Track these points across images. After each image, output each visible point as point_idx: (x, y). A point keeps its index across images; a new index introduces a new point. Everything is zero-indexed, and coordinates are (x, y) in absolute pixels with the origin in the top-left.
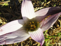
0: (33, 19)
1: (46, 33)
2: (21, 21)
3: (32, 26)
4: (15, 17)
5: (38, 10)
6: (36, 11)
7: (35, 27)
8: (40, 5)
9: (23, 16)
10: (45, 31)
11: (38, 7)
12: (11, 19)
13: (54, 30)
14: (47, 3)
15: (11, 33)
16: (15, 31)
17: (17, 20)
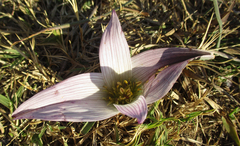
0: (127, 73)
1: (156, 107)
2: (97, 75)
3: (122, 91)
4: (78, 67)
5: (141, 51)
6: (135, 54)
7: (130, 94)
8: (147, 37)
9: (103, 64)
10: (154, 104)
11: (141, 43)
12: (68, 72)
13: (183, 106)
14: (168, 35)
15: (73, 102)
16: (82, 100)
17: (89, 74)
